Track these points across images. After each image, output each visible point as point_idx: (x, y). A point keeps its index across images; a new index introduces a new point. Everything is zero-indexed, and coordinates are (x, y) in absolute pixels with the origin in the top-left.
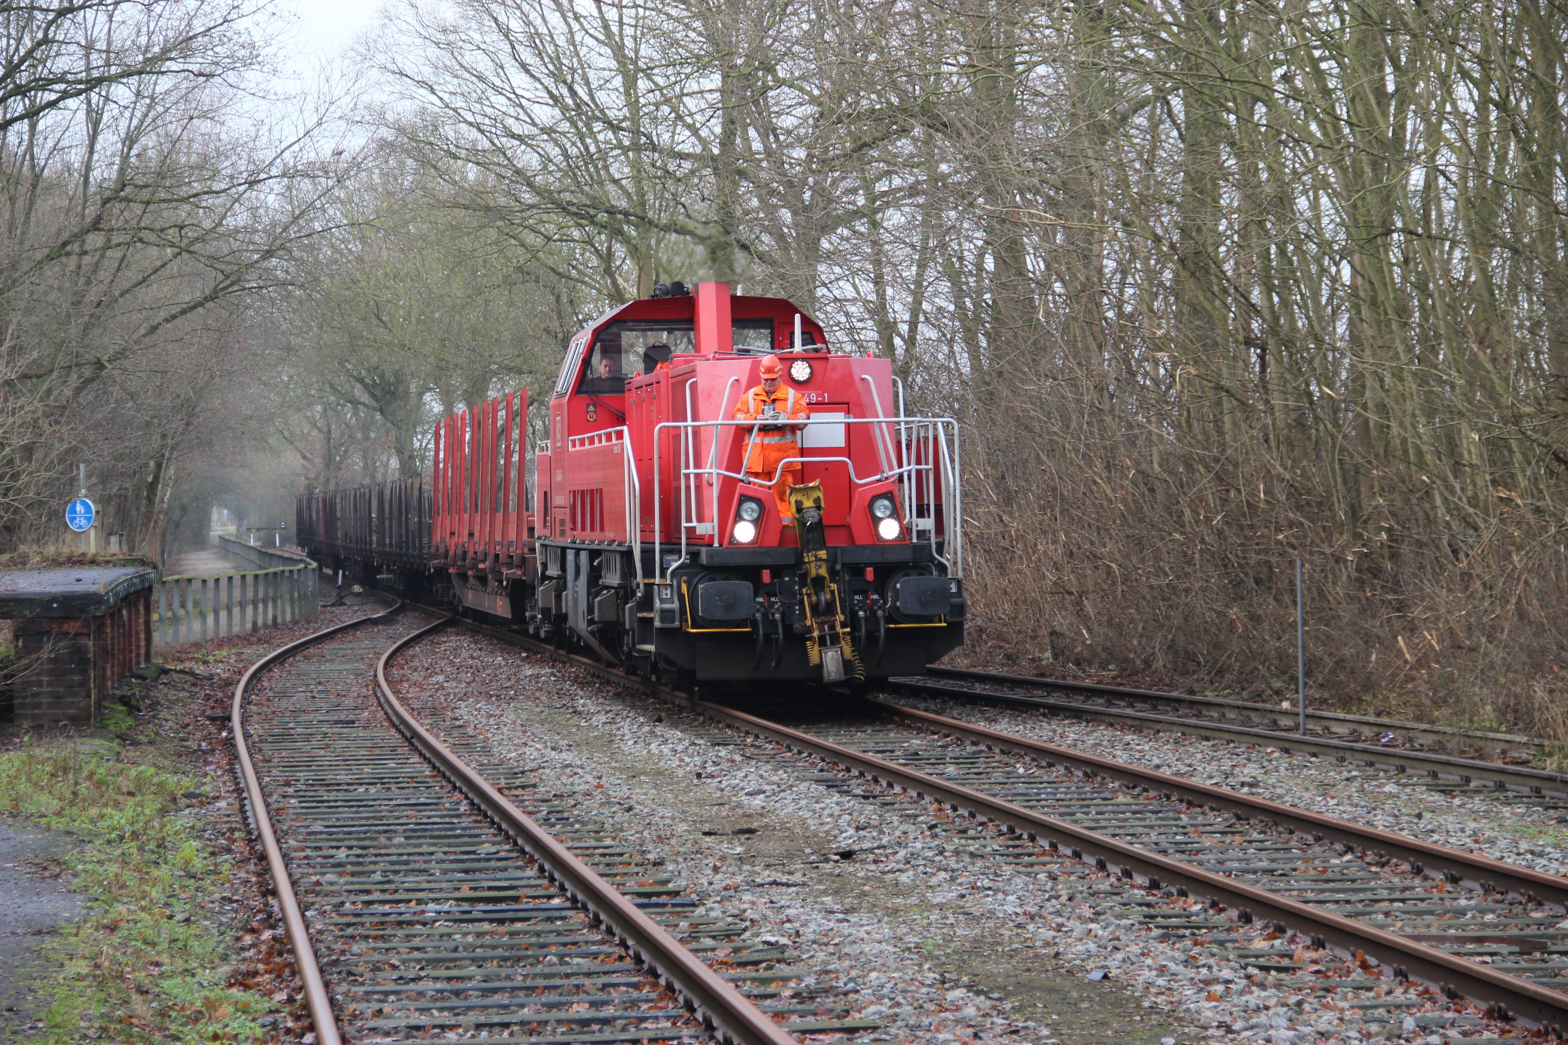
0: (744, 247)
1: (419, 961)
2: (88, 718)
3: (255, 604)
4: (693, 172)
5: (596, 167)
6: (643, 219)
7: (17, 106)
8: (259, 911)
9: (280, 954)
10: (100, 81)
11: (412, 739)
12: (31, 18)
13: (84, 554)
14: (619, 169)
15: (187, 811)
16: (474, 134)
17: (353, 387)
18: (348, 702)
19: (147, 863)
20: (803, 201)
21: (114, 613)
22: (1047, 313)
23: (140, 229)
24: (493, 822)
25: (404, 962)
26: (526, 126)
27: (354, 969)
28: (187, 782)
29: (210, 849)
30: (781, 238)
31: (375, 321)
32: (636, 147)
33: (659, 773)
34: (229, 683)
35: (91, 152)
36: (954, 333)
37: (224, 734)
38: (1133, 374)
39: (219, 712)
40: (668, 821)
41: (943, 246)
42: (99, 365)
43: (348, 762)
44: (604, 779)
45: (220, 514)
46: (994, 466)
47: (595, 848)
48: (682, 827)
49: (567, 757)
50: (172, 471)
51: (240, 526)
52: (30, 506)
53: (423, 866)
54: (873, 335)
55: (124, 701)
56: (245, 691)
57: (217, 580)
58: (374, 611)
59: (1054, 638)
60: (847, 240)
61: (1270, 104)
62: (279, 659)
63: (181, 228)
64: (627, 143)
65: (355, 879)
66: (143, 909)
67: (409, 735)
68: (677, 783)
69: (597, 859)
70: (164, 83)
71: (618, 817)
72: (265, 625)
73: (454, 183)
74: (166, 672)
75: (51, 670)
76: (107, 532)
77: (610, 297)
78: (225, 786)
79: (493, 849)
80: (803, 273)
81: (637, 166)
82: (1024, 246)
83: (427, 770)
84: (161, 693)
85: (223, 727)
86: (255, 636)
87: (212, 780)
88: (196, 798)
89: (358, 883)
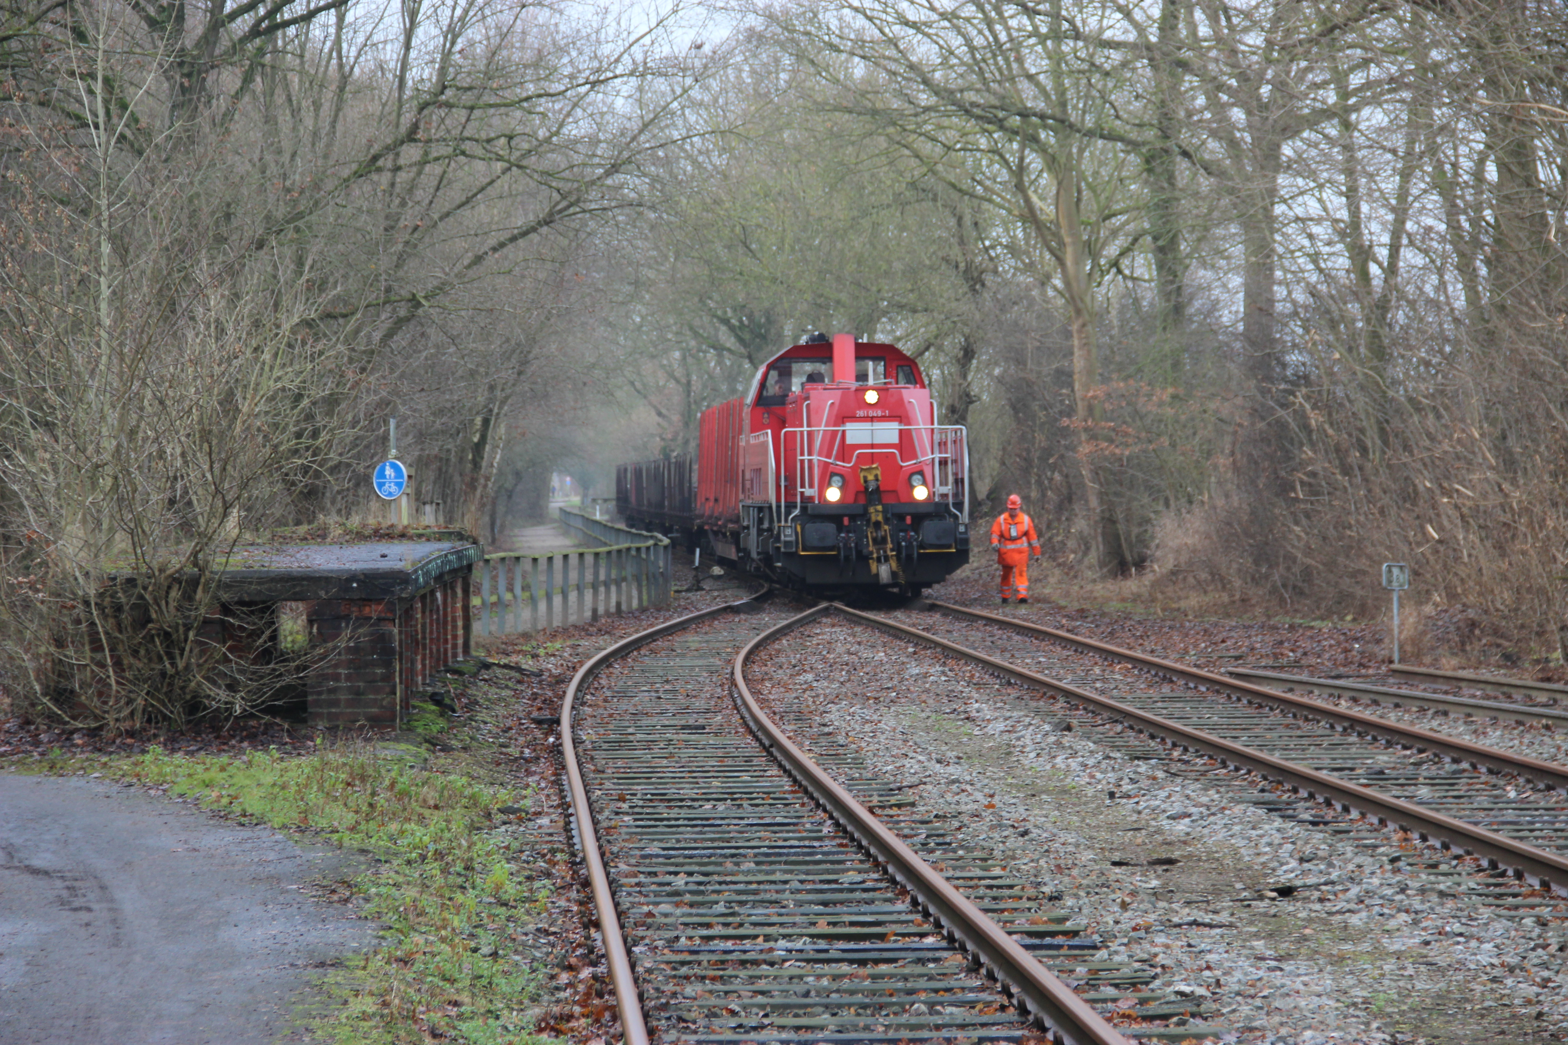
0: (1185, 154)
1: (762, 1007)
2: (393, 719)
3: (595, 587)
4: (1124, 64)
5: (1007, 60)
6: (1062, 122)
8: (579, 945)
9: (600, 995)
11: (770, 747)
13: (392, 526)
14: (1035, 61)
15: (503, 828)
16: (860, 22)
17: (717, 330)
18: (699, 704)
19: (451, 887)
20: (1259, 98)
21: (427, 598)
23: (463, 139)
24: (860, 846)
25: (744, 1008)
26: (923, 11)
27: (686, 1015)
28: (504, 795)
29: (526, 873)
30: (1233, 143)
31: (741, 250)
32: (1057, 35)
33: (1064, 791)
34: (561, 681)
35: (408, 46)
36: (1445, 257)
37: (551, 740)
39: (546, 714)
40: (1071, 849)
41: (1433, 150)
42: (414, 302)
43: (695, 774)
44: (997, 798)
45: (562, 482)
46: (1493, 422)
47: (980, 879)
48: (1086, 856)
49: (954, 771)
50: (502, 430)
51: (585, 496)
52: (334, 470)
53: (775, 896)
54: (1343, 262)
55: (436, 699)
56: (579, 689)
57: (550, 559)
58: (737, 597)
60: (1316, 145)
62: (622, 653)
63: (510, 138)
64: (1044, 30)
65: (694, 911)
66: (443, 940)
67: (767, 743)
68: (1085, 804)
69: (982, 891)
71: (1011, 843)
72: (608, 614)
73: (837, 81)
74: (487, 666)
75: (351, 661)
76: (419, 500)
77: (1023, 218)
78: (548, 799)
79: (859, 878)
80: (1258, 186)
81: (1057, 58)
82: (1534, 149)
83: (786, 784)
84: (481, 691)
85: (550, 731)
86: (594, 625)
87: (533, 793)
88: (514, 814)
89: (696, 915)
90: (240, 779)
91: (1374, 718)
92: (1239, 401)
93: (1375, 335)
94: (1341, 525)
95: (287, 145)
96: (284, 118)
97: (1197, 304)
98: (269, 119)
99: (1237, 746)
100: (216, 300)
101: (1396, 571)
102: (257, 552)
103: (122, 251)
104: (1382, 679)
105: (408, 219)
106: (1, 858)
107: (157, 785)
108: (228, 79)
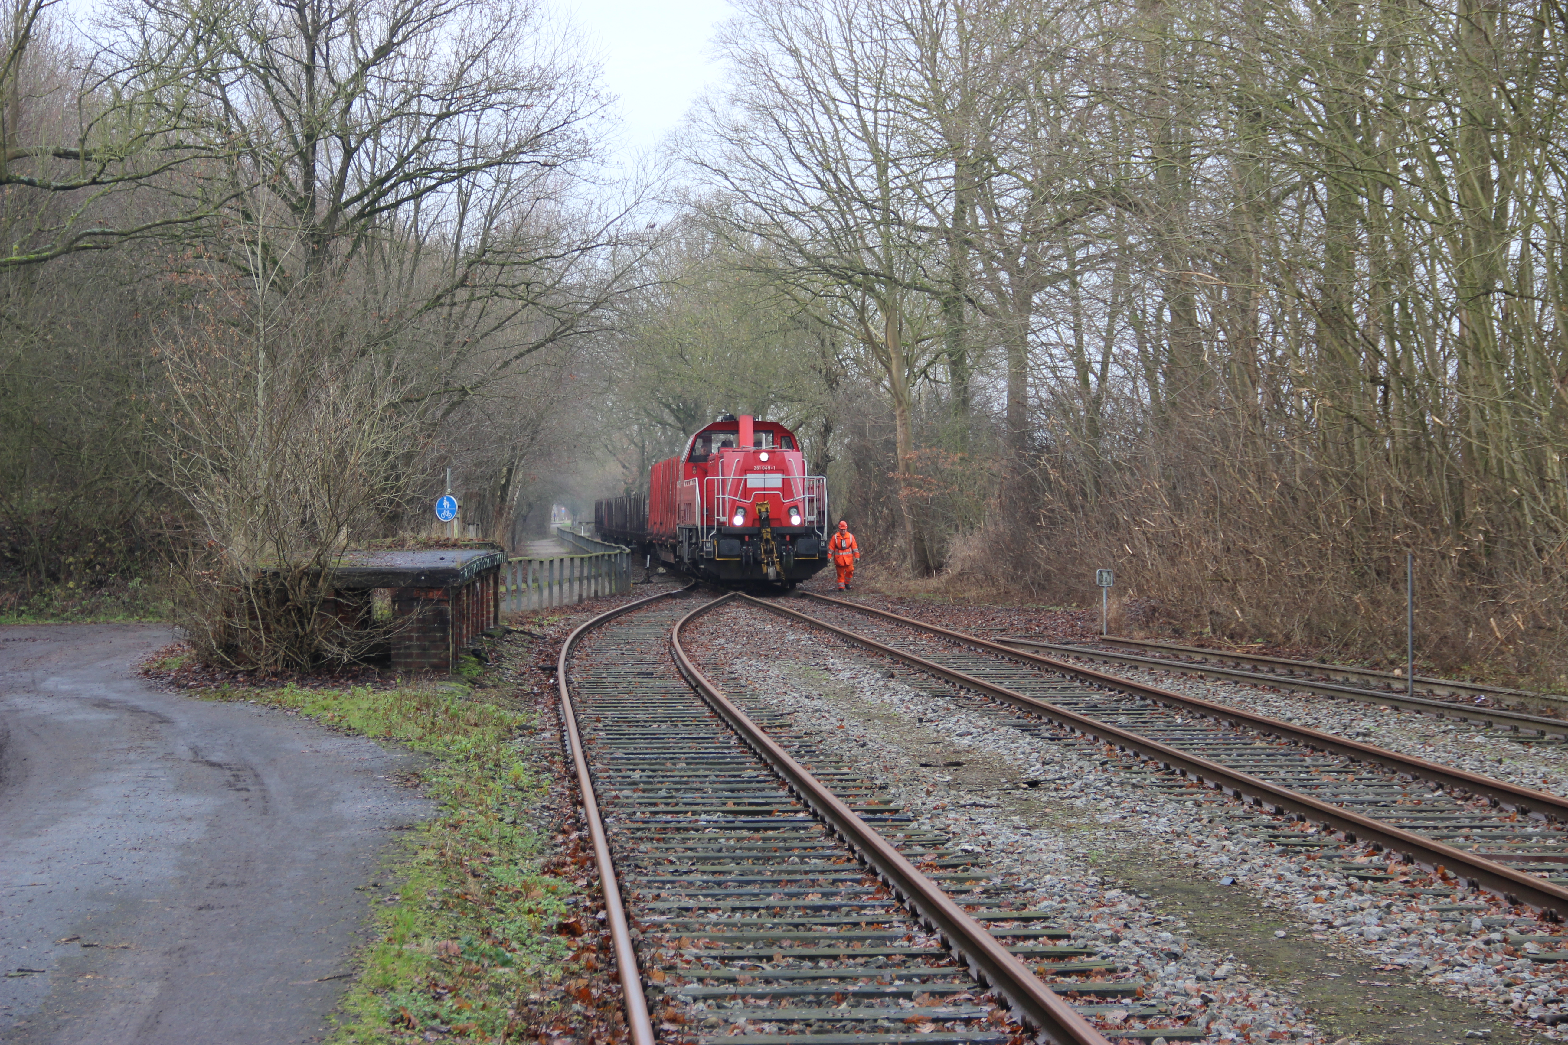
0: (970, 301)
1: (691, 858)
2: (448, 667)
3: (581, 580)
4: (930, 242)
5: (854, 238)
6: (890, 278)
7: (406, 189)
8: (570, 817)
9: (584, 850)
10: (469, 170)
11: (697, 687)
12: (418, 122)
13: (448, 539)
14: (873, 239)
15: (520, 739)
16: (758, 212)
17: (662, 412)
18: (649, 658)
19: (485, 778)
20: (1018, 266)
21: (470, 587)
22: (1212, 355)
23: (497, 286)
24: (755, 753)
25: (679, 859)
26: (799, 205)
27: (640, 863)
28: (521, 717)
29: (535, 769)
30: (1001, 294)
31: (679, 359)
32: (887, 222)
33: (890, 717)
34: (558, 642)
35: (461, 224)
36: (1137, 371)
37: (552, 681)
38: (1282, 406)
39: (548, 664)
40: (894, 755)
41: (1129, 301)
42: (464, 392)
43: (646, 705)
44: (845, 722)
45: (559, 511)
46: (1167, 478)
47: (834, 775)
48: (904, 760)
49: (817, 704)
50: (520, 476)
51: (574, 520)
52: (408, 502)
53: (699, 786)
54: (1072, 373)
55: (476, 653)
56: (570, 648)
57: (551, 562)
58: (674, 588)
59: (1214, 617)
60: (1054, 296)
61: (1395, 189)
62: (598, 624)
63: (528, 285)
64: (878, 218)
65: (646, 795)
66: (480, 813)
67: (694, 684)
68: (903, 725)
69: (835, 783)
70: (518, 172)
71: (854, 751)
72: (589, 598)
73: (743, 250)
74: (509, 632)
75: (420, 628)
76: (466, 522)
77: (864, 341)
78: (549, 721)
79: (754, 774)
80: (1017, 322)
81: (886, 238)
82: (1194, 301)
83: (707, 711)
84: (505, 648)
85: (551, 675)
86: (580, 606)
87: (540, 716)
88: (527, 730)
89: (648, 797)
90: (347, 705)
91: (1090, 671)
92: (1004, 462)
93: (1092, 420)
94: (1070, 544)
95: (381, 289)
96: (380, 271)
97: (977, 398)
98: (370, 272)
99: (1002, 688)
100: (333, 389)
101: (1105, 575)
102: (359, 555)
103: (272, 357)
104: (1096, 645)
105: (460, 337)
106: (189, 755)
107: (292, 709)
108: (343, 245)
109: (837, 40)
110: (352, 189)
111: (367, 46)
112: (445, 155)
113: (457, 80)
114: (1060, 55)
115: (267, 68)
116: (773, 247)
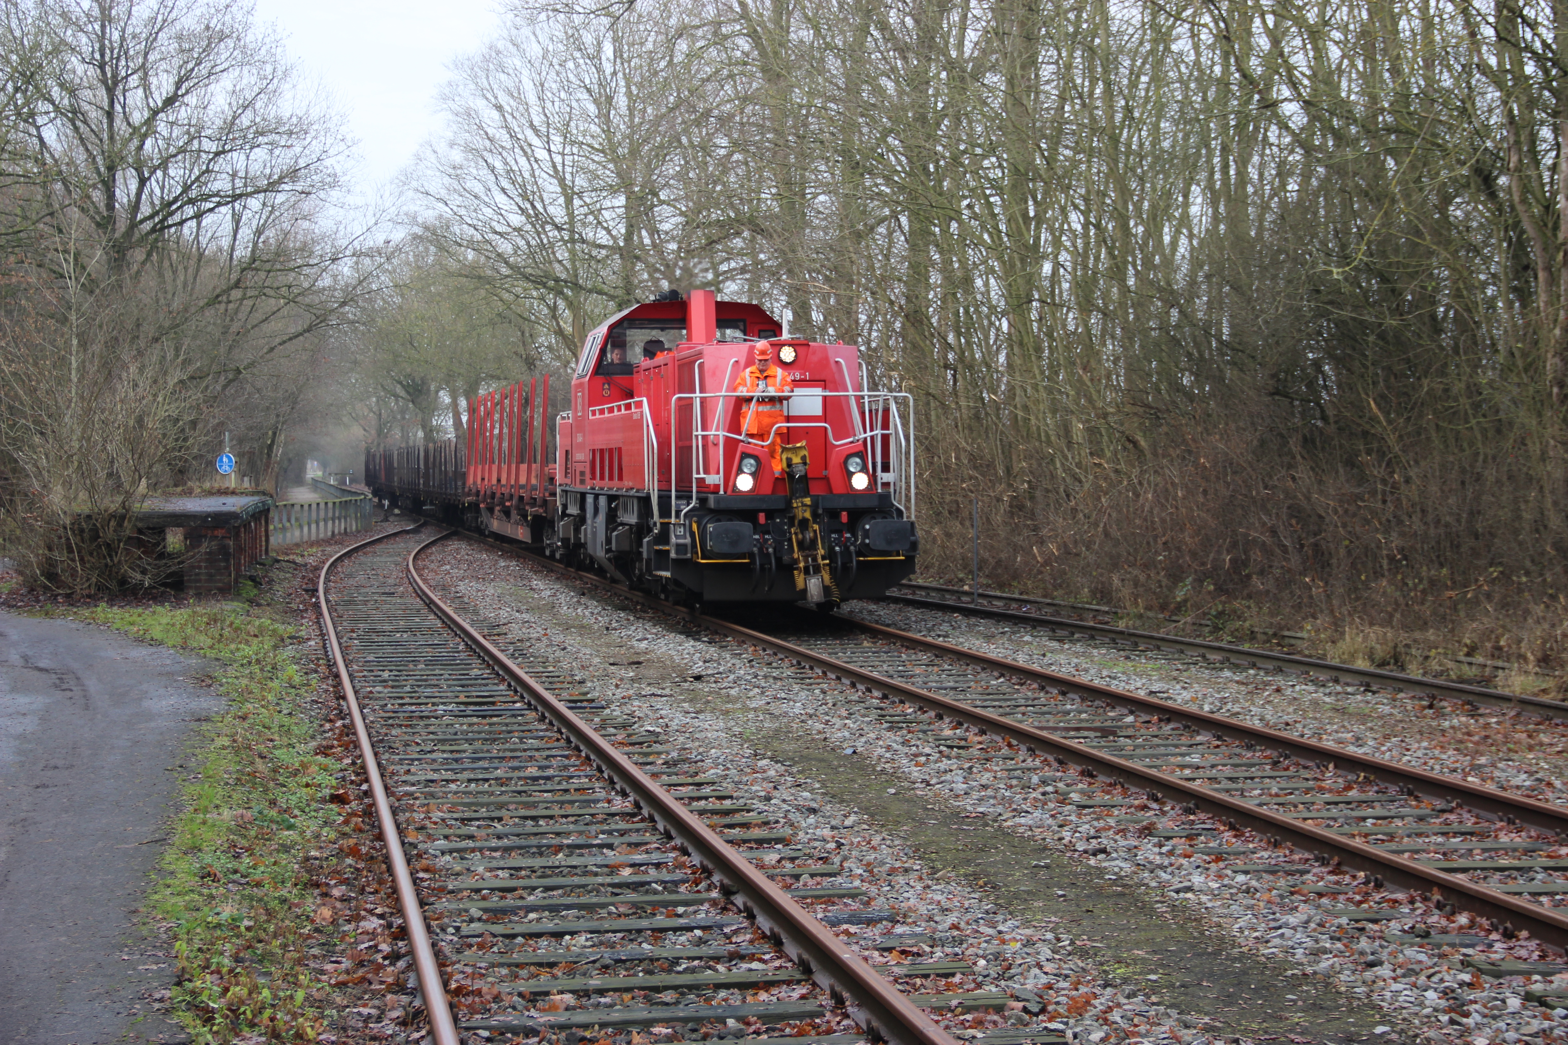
1: (433, 740)
2: (230, 589)
3: (333, 520)
4: (607, 257)
5: (547, 253)
6: (576, 285)
7: (189, 211)
8: (335, 709)
9: (348, 735)
10: (240, 196)
11: (430, 604)
12: (199, 157)
13: (228, 488)
14: (562, 254)
15: (291, 647)
16: (472, 231)
17: (395, 387)
18: (391, 581)
19: (266, 679)
20: (675, 276)
21: (246, 525)
23: (264, 288)
24: (480, 656)
25: (424, 741)
26: (504, 227)
27: (393, 745)
28: (290, 629)
29: (304, 671)
31: (409, 346)
32: (573, 241)
33: (583, 627)
34: (317, 569)
35: (235, 239)
37: (314, 600)
39: (310, 587)
40: (588, 657)
42: (238, 371)
43: (390, 618)
44: (549, 631)
45: (312, 464)
47: (543, 673)
48: (596, 660)
49: (526, 616)
50: (283, 437)
51: (324, 472)
52: (195, 458)
53: (436, 683)
55: (252, 579)
56: (327, 574)
57: (310, 505)
58: (407, 526)
61: (960, 222)
62: (349, 554)
63: (290, 287)
64: (566, 238)
65: (394, 690)
66: (263, 706)
67: (428, 602)
68: (594, 633)
69: (544, 679)
70: (280, 198)
71: (557, 654)
72: (339, 533)
73: (459, 261)
74: (278, 561)
75: (207, 559)
76: (242, 474)
77: (555, 333)
78: (314, 632)
79: (480, 673)
81: (572, 252)
82: (810, 305)
83: (438, 623)
84: (275, 574)
85: (313, 596)
86: (333, 540)
87: (306, 628)
88: (296, 639)
89: (395, 693)
90: (150, 621)
95: (169, 288)
96: (168, 274)
98: (161, 275)
100: (133, 369)
102: (156, 501)
103: (83, 343)
105: (234, 328)
106: (21, 662)
107: (104, 624)
108: (139, 254)
109: (532, 99)
110: (145, 210)
111: (156, 95)
112: (221, 184)
113: (230, 126)
114: (707, 113)
115: (74, 112)
116: (483, 259)
